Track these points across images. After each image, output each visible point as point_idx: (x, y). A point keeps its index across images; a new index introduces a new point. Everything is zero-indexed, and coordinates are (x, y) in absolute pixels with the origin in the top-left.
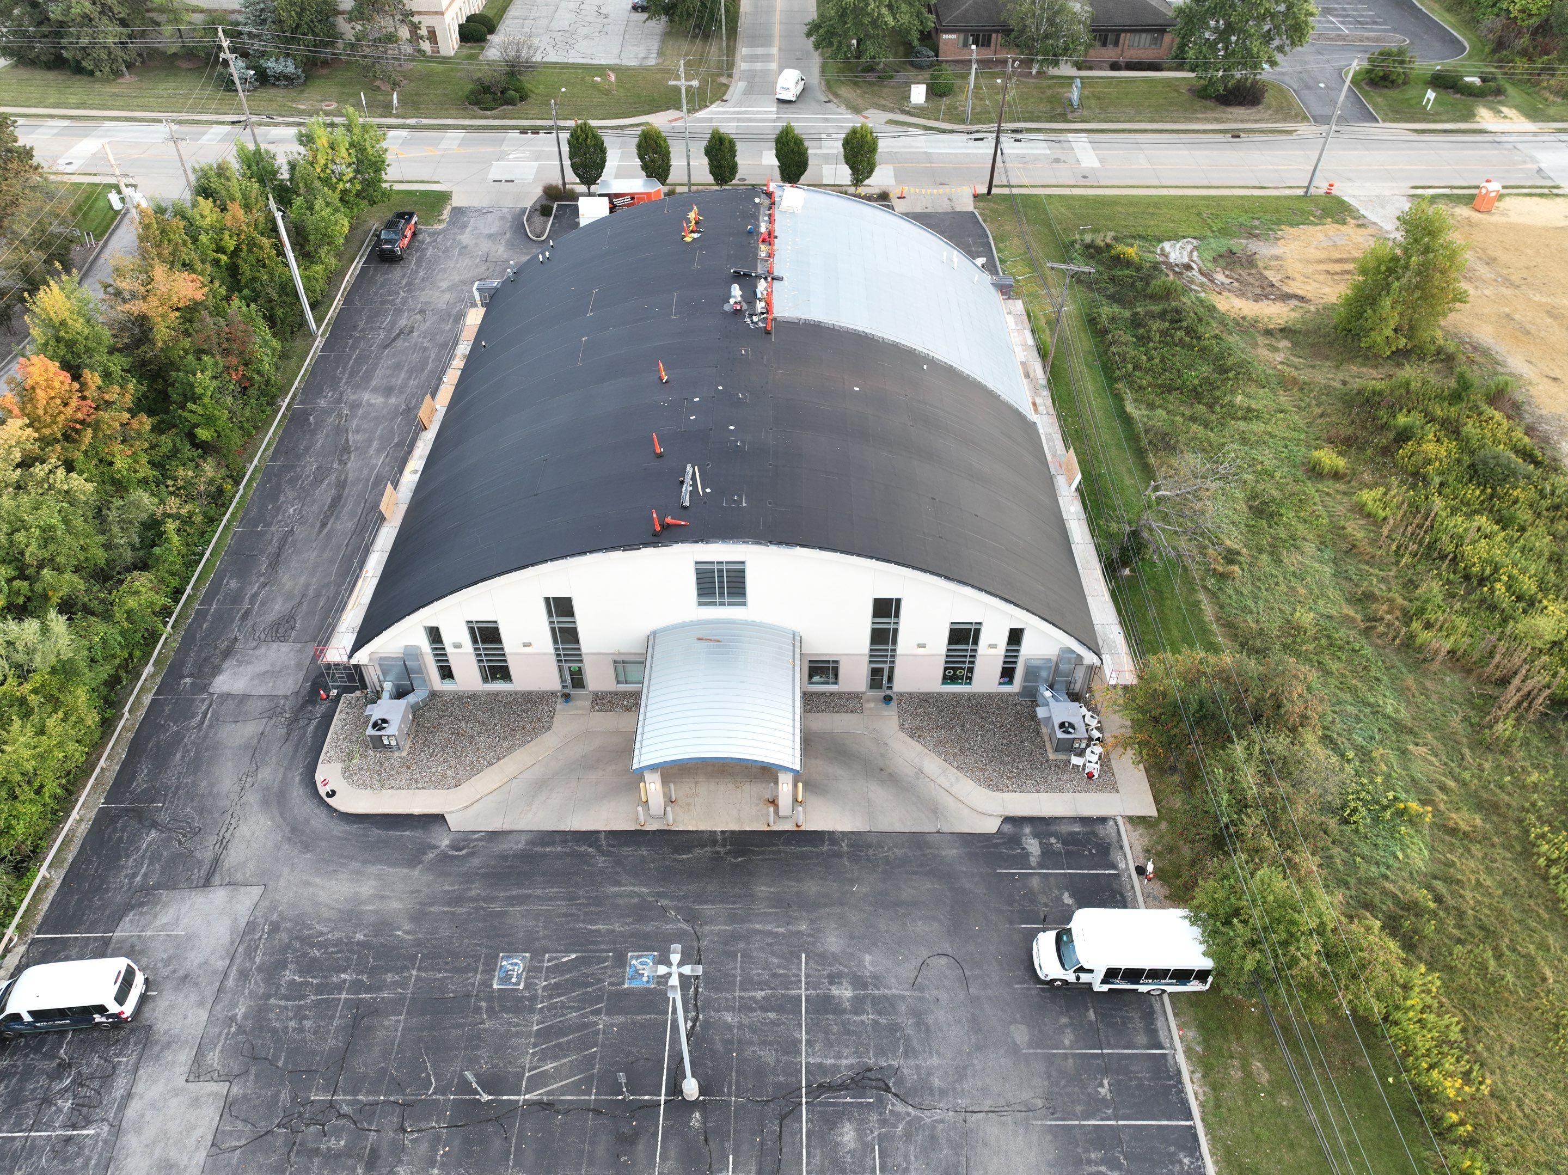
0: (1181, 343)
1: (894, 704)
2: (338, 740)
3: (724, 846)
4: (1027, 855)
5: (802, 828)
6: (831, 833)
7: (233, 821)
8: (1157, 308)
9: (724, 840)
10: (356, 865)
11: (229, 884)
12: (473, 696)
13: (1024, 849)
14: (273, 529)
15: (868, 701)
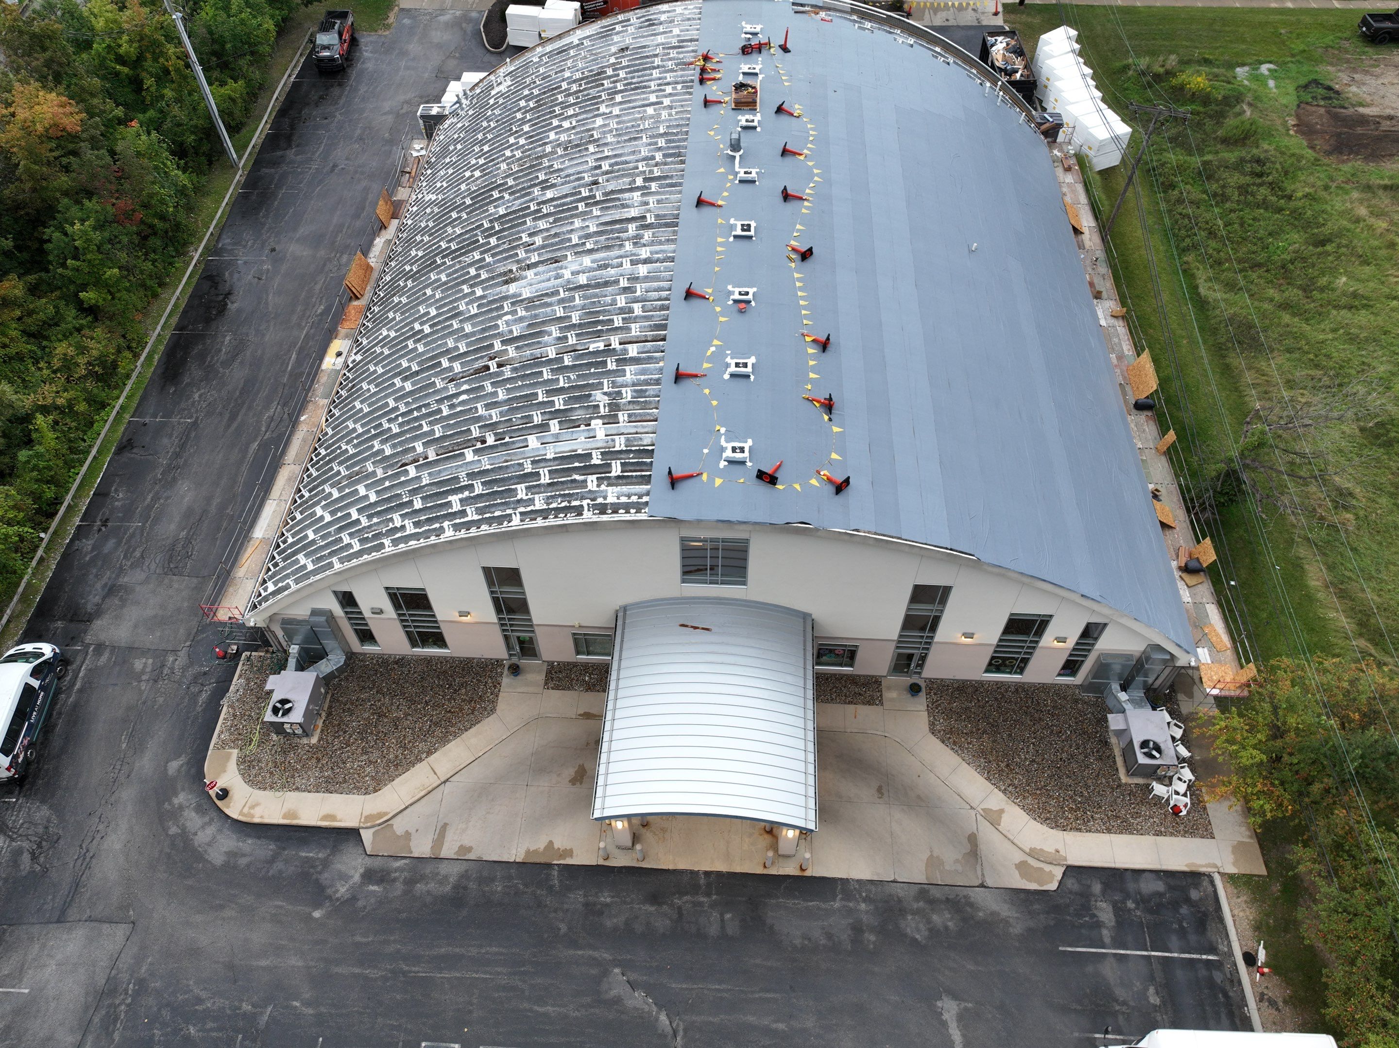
0: (1264, 204)
1: (923, 694)
2: (235, 716)
3: (708, 895)
4: (1098, 925)
5: (808, 873)
6: (845, 881)
7: (101, 827)
8: (1231, 156)
9: (709, 885)
10: (247, 899)
11: (90, 919)
12: (401, 661)
13: (1094, 916)
14: (174, 420)
15: (889, 688)
